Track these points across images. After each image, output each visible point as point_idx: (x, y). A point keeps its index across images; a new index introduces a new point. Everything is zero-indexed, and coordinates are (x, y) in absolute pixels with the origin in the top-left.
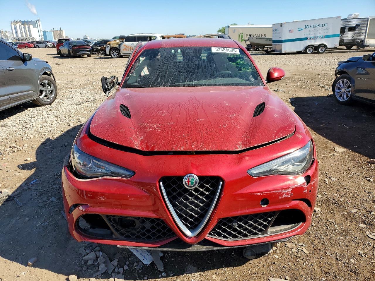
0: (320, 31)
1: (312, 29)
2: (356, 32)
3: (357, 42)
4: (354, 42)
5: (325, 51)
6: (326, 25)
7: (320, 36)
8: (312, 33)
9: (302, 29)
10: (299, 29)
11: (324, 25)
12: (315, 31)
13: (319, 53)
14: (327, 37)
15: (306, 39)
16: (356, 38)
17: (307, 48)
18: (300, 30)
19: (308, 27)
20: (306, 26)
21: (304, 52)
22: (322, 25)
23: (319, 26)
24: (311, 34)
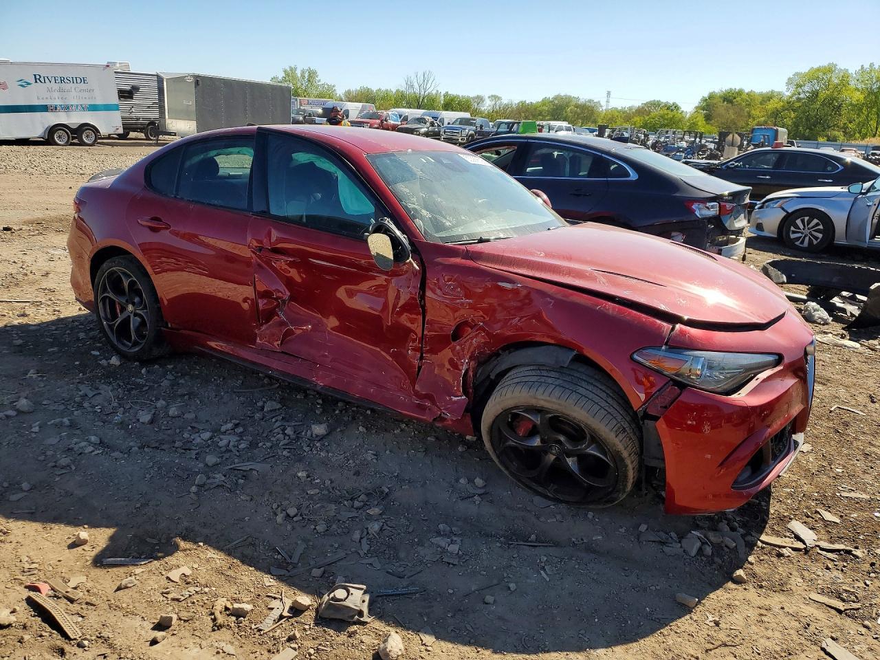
0: (73, 93)
1: (56, 86)
2: (134, 102)
3: (141, 124)
4: (136, 124)
5: (95, 141)
6: (84, 80)
7: (77, 106)
8: (56, 94)
9: (29, 84)
10: (20, 83)
11: (79, 80)
12: (61, 90)
13: (82, 144)
14: (94, 108)
15: (45, 108)
16: (139, 115)
17: (53, 130)
18: (24, 84)
19: (42, 79)
20: (38, 77)
21: (48, 140)
22: (74, 80)
23: (68, 82)
24: (53, 98)
